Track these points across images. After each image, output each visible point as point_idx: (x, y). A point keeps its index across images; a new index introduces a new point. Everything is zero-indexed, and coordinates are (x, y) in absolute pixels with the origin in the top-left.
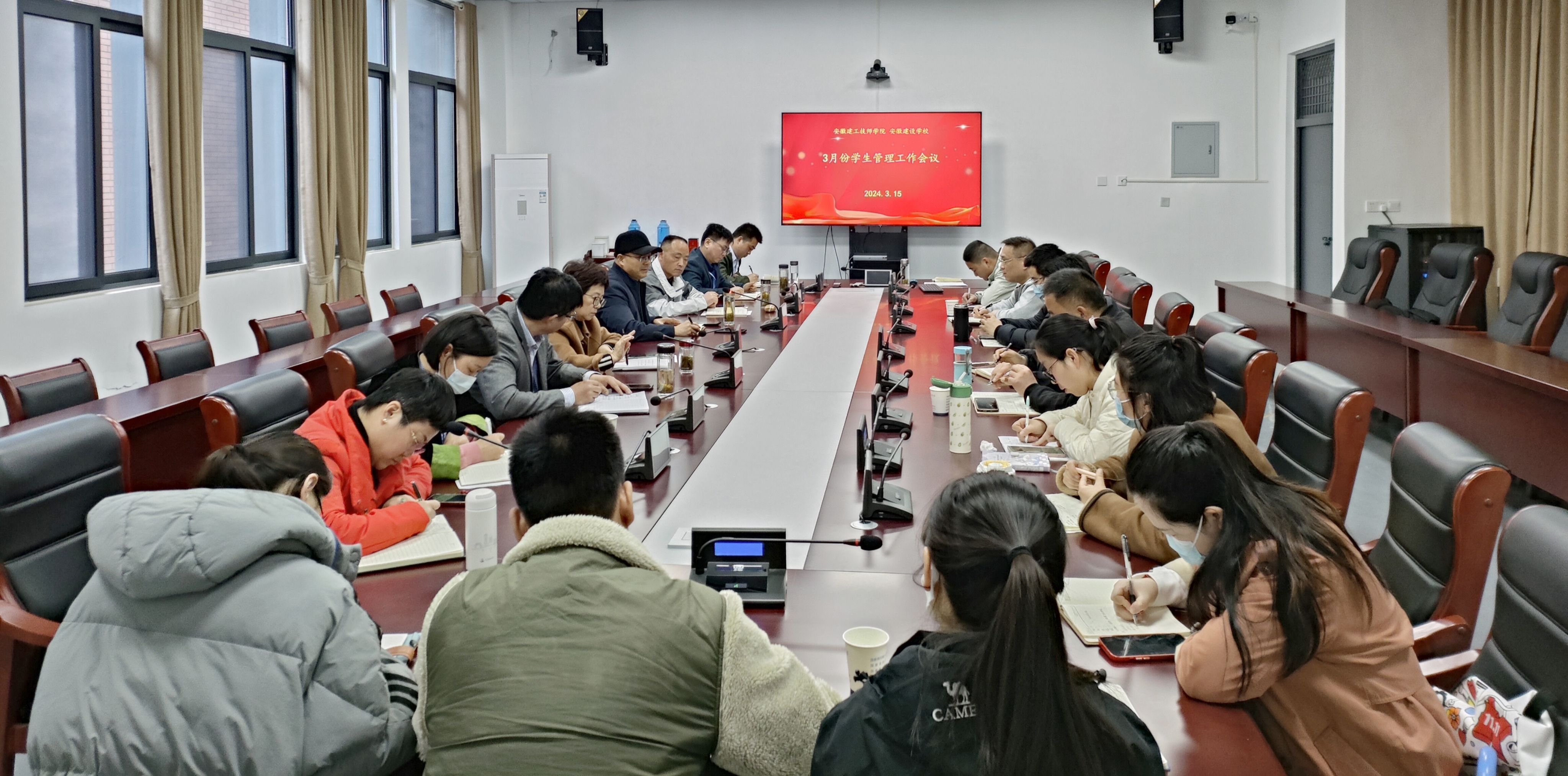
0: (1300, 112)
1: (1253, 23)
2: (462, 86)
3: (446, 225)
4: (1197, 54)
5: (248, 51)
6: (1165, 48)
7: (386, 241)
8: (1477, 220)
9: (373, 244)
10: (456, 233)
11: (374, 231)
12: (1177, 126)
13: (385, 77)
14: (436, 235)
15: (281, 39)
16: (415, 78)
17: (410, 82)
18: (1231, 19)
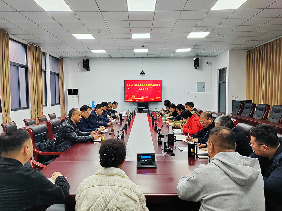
0: (219, 80)
1: (211, 64)
2: (60, 74)
3: (57, 102)
4: (201, 69)
5: (18, 66)
6: (196, 68)
7: (46, 105)
8: (251, 99)
9: (44, 106)
10: (59, 104)
11: (44, 104)
12: (198, 83)
13: (45, 72)
14: (56, 104)
15: (25, 64)
16: (51, 73)
17: (50, 73)
18: (207, 63)
